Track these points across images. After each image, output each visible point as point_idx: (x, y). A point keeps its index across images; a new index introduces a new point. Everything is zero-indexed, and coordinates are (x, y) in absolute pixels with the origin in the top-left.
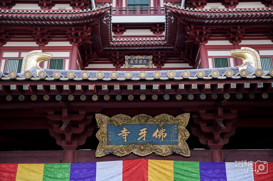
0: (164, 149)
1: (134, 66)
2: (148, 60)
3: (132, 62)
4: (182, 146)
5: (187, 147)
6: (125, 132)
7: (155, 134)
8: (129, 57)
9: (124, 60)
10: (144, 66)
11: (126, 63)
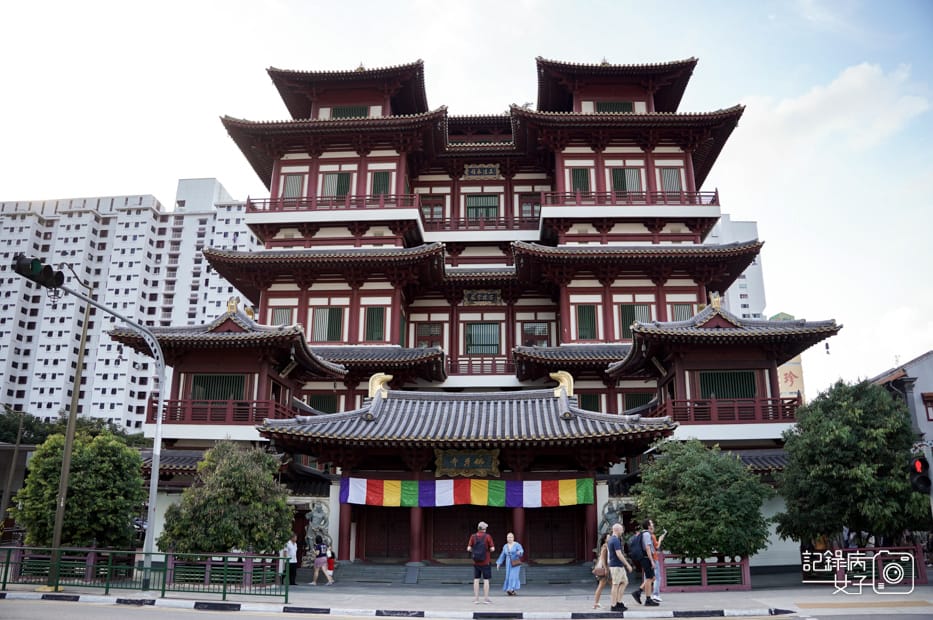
0: (482, 472)
1: (476, 304)
2: (495, 295)
3: (473, 298)
4: (494, 469)
5: (497, 471)
6: (455, 461)
7: (476, 462)
8: (469, 292)
9: (463, 295)
10: (490, 303)
11: (466, 299)
